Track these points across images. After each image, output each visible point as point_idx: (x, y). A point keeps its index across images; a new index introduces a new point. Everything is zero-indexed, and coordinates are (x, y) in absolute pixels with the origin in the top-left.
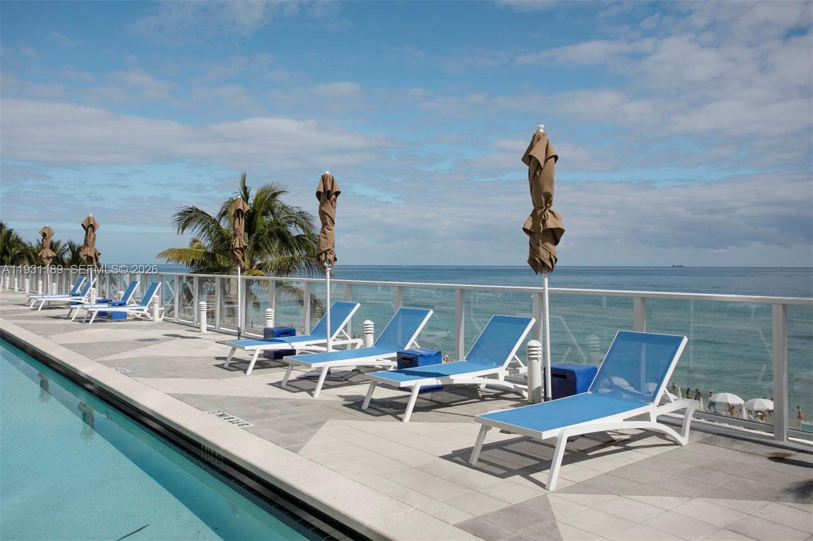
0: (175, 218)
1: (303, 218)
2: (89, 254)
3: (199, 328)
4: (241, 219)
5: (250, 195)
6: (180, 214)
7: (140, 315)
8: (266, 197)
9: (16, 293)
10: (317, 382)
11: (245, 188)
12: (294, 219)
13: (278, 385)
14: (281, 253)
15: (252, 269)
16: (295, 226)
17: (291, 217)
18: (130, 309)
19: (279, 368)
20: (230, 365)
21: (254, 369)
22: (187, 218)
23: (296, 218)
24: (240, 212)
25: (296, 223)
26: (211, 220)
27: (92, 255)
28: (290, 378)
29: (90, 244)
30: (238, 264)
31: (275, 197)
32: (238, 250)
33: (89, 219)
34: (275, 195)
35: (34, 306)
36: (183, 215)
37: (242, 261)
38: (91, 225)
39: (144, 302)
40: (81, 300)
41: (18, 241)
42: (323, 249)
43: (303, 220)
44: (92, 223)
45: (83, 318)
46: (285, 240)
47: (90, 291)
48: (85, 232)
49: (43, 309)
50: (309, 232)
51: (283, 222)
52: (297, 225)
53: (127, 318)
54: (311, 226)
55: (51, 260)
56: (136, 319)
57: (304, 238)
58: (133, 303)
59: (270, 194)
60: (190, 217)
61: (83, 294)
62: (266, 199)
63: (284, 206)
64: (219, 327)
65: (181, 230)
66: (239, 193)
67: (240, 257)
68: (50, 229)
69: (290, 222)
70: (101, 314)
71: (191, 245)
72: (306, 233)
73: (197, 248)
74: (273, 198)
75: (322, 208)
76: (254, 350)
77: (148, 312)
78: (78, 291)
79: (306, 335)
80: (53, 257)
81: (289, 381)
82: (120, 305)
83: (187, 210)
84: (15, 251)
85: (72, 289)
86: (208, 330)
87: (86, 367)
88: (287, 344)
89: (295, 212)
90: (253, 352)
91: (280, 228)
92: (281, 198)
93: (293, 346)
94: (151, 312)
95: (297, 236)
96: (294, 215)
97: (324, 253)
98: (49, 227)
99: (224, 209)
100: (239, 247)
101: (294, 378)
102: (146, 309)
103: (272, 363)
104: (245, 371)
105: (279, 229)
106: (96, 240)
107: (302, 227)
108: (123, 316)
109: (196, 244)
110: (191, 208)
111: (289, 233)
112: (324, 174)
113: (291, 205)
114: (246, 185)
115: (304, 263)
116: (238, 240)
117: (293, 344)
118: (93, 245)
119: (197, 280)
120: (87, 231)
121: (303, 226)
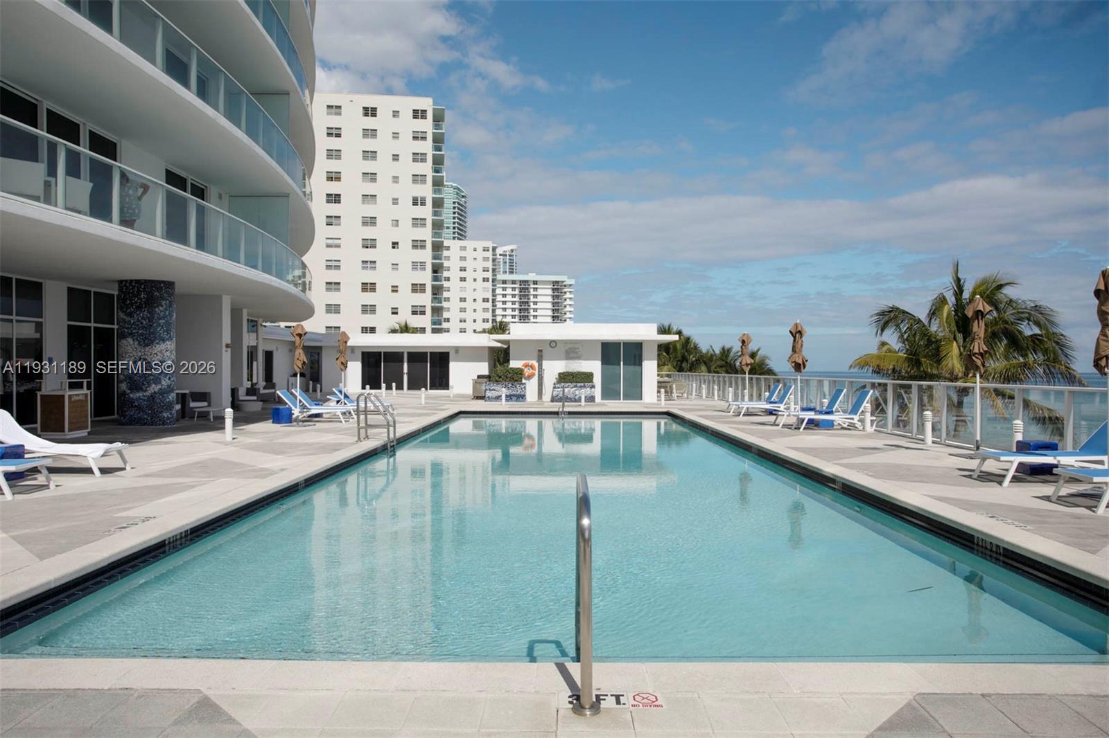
0: (873, 318)
1: (1041, 314)
2: (797, 361)
3: (923, 441)
4: (981, 321)
5: (965, 288)
6: (878, 314)
7: (847, 424)
8: (987, 290)
9: (704, 400)
10: (1099, 501)
11: (958, 280)
12: (1027, 315)
13: (1047, 498)
14: (1007, 358)
15: (967, 376)
16: (1028, 324)
17: (1023, 313)
18: (837, 418)
19: (1040, 484)
20: (979, 476)
21: (1011, 482)
22: (886, 318)
23: (1028, 313)
24: (980, 313)
25: (1029, 320)
26: (915, 320)
27: (800, 362)
28: (1061, 494)
29: (797, 350)
30: (977, 370)
31: (1000, 289)
32: (977, 356)
33: (796, 325)
34: (1000, 286)
35: (733, 412)
36: (881, 315)
37: (982, 367)
38: (800, 332)
39: (854, 410)
40: (779, 407)
41: (696, 348)
42: (1104, 354)
43: (1040, 316)
44: (799, 329)
45: (792, 425)
46: (1016, 342)
47: (789, 398)
48: (792, 339)
49: (744, 415)
50: (1047, 330)
51: (1012, 319)
52: (1030, 323)
53: (835, 427)
54: (1052, 323)
55: (750, 367)
56: (843, 428)
57: (1040, 338)
58: (839, 412)
59: (994, 285)
60: (890, 317)
61: (781, 401)
62: (988, 292)
63: (1011, 300)
64: (945, 440)
65: (879, 331)
66: (951, 287)
67: (979, 363)
68: (748, 336)
69: (1021, 319)
70: (811, 421)
71: (879, 349)
72: (1044, 332)
73: (886, 352)
74: (997, 290)
75: (1103, 307)
76: (1011, 462)
77: (858, 421)
78: (774, 398)
79: (1068, 451)
80: (751, 364)
81: (1059, 497)
82: (827, 413)
83: (887, 309)
84: (692, 358)
85: (766, 397)
86: (933, 443)
87: (829, 468)
88: (1052, 458)
89: (1028, 307)
90: (1010, 464)
91: (1007, 326)
92: (1009, 292)
93: (1059, 461)
94: (862, 421)
95: (1032, 336)
96: (1025, 310)
97: (1105, 359)
98: (747, 334)
99: (934, 308)
100: (978, 352)
101: (1064, 494)
102: (856, 418)
103: (1029, 478)
104: (1000, 483)
105: (1005, 327)
106: (804, 346)
107: (1038, 324)
108: (829, 425)
109: (886, 348)
110: (890, 308)
111: (1020, 332)
112: (1104, 269)
113: (1023, 298)
114: (959, 275)
115: (1041, 370)
116: (976, 344)
117: (1058, 458)
118: (801, 351)
119: (917, 388)
120: (795, 337)
121: (1040, 323)
